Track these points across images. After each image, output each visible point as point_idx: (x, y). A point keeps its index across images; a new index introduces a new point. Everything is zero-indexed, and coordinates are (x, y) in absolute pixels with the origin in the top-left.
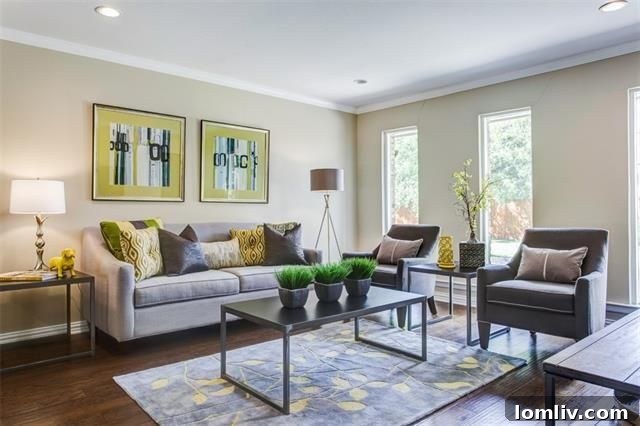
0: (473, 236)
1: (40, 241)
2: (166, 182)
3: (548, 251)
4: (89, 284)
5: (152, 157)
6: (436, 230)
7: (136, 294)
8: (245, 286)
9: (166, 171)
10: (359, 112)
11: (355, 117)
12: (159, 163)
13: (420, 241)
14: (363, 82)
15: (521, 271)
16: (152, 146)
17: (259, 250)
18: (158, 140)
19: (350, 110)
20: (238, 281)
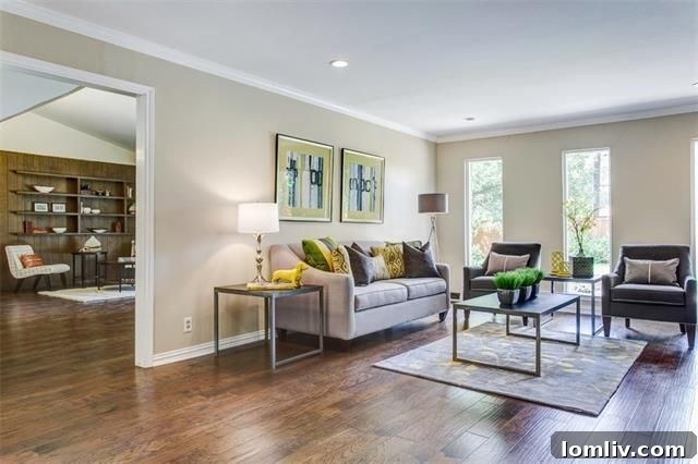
0: (581, 251)
1: (259, 257)
2: (320, 205)
3: (649, 262)
4: (318, 292)
5: (312, 183)
6: (538, 247)
7: (357, 301)
8: (412, 294)
9: (320, 194)
10: (439, 141)
11: (436, 145)
12: (316, 186)
13: (528, 256)
14: (470, 119)
15: (627, 278)
16: (312, 171)
17: (398, 265)
18: (316, 167)
19: (433, 140)
20: (406, 291)
